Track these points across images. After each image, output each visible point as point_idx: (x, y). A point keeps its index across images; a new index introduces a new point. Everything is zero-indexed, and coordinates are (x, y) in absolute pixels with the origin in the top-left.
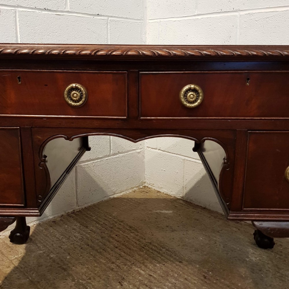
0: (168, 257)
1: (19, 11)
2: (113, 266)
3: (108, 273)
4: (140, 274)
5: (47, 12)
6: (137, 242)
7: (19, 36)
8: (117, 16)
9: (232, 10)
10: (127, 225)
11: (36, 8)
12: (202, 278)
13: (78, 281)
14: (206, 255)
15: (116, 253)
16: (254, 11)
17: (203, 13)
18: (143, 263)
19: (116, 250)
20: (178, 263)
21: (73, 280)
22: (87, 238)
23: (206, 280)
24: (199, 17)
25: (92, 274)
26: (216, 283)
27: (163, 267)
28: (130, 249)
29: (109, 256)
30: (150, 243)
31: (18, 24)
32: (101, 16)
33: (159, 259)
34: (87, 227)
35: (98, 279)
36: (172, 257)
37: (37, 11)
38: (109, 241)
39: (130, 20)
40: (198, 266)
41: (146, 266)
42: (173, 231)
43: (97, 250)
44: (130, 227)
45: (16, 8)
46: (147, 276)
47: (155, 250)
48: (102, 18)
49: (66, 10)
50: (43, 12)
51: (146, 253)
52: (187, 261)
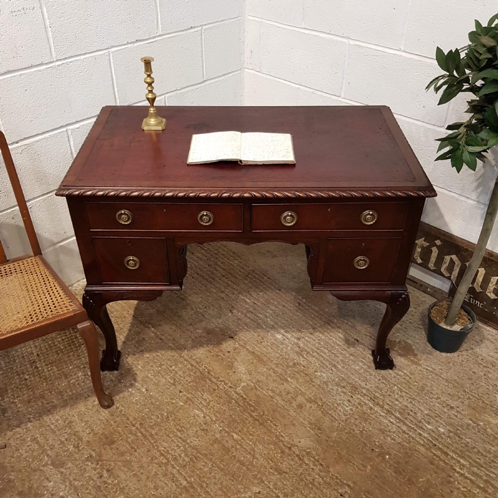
0: (269, 285)
1: (113, 52)
2: (223, 295)
3: (220, 302)
4: (246, 302)
5: (138, 44)
6: (241, 270)
7: (114, 77)
8: (212, 22)
9: (342, 35)
10: (231, 250)
11: (128, 43)
12: (297, 305)
13: (196, 310)
14: (302, 282)
15: (224, 282)
16: (364, 45)
17: (310, 28)
18: (248, 292)
19: (224, 279)
20: (277, 291)
21: (192, 309)
22: (196, 266)
23: (300, 307)
24: (307, 32)
25: (207, 304)
26: (307, 310)
27: (265, 296)
28: (235, 278)
29: (218, 285)
30: (253, 271)
31: (112, 65)
32: (195, 27)
33: (262, 288)
34: (193, 254)
35: (212, 308)
36: (273, 285)
37: (129, 46)
38: (216, 270)
39: (226, 22)
40: (294, 294)
41: (251, 295)
42: (273, 257)
43: (206, 279)
44: (234, 253)
45: (110, 50)
46: (252, 304)
47: (258, 279)
48: (196, 29)
49: (158, 34)
50: (136, 45)
51: (250, 282)
52: (285, 289)
